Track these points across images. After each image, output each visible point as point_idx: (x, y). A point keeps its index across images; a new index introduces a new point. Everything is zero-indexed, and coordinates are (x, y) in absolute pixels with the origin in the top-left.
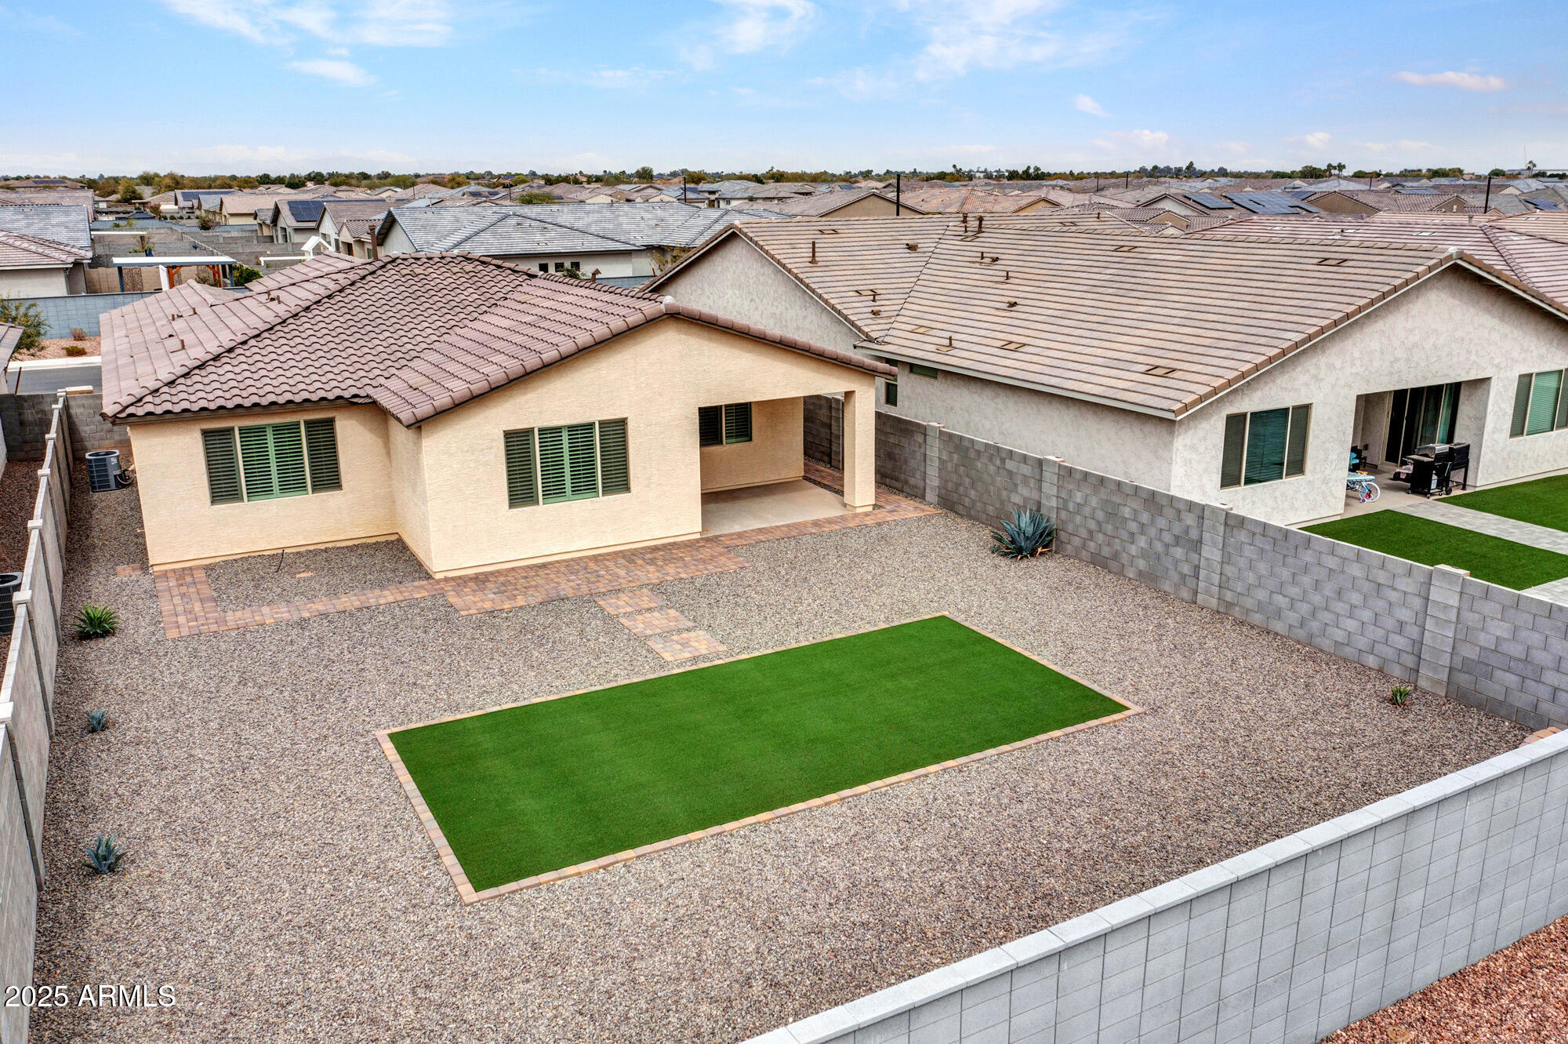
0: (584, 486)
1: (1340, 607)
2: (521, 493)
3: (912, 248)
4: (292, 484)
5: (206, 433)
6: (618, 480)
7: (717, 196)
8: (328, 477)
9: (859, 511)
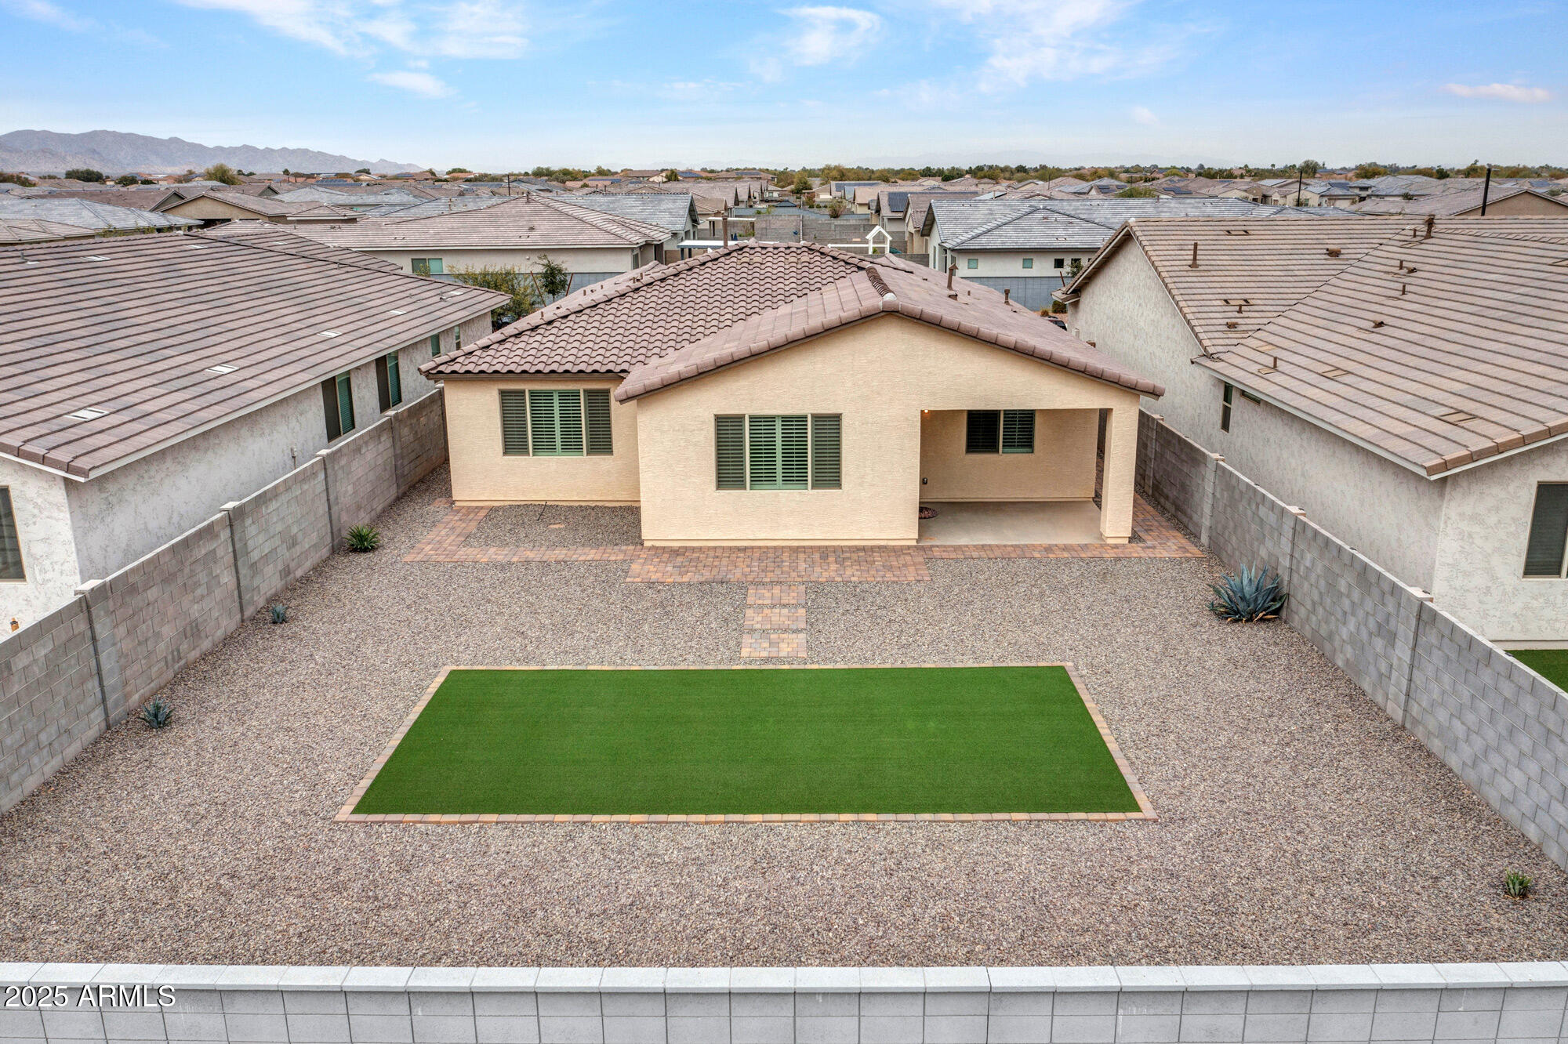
0: (795, 476)
1: (1510, 751)
2: (728, 475)
3: (1334, 254)
4: (571, 445)
5: (503, 394)
6: (829, 475)
7: (1369, 192)
8: (601, 444)
9: (1109, 541)
